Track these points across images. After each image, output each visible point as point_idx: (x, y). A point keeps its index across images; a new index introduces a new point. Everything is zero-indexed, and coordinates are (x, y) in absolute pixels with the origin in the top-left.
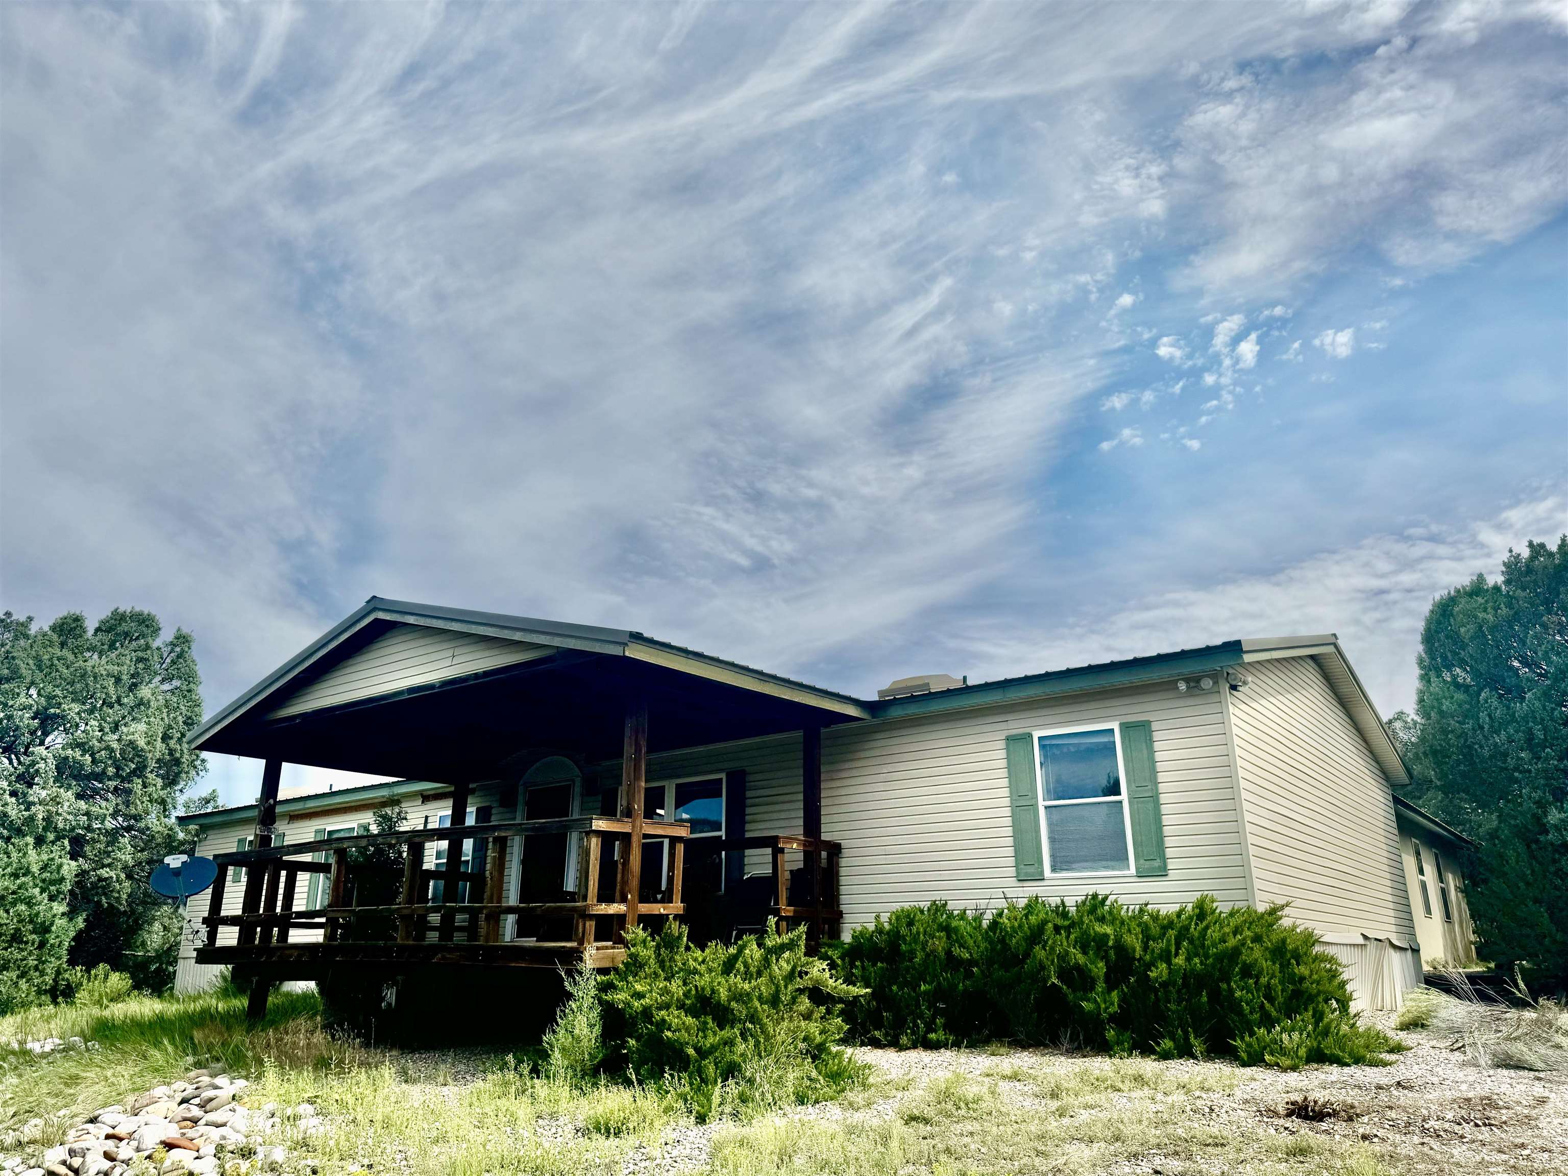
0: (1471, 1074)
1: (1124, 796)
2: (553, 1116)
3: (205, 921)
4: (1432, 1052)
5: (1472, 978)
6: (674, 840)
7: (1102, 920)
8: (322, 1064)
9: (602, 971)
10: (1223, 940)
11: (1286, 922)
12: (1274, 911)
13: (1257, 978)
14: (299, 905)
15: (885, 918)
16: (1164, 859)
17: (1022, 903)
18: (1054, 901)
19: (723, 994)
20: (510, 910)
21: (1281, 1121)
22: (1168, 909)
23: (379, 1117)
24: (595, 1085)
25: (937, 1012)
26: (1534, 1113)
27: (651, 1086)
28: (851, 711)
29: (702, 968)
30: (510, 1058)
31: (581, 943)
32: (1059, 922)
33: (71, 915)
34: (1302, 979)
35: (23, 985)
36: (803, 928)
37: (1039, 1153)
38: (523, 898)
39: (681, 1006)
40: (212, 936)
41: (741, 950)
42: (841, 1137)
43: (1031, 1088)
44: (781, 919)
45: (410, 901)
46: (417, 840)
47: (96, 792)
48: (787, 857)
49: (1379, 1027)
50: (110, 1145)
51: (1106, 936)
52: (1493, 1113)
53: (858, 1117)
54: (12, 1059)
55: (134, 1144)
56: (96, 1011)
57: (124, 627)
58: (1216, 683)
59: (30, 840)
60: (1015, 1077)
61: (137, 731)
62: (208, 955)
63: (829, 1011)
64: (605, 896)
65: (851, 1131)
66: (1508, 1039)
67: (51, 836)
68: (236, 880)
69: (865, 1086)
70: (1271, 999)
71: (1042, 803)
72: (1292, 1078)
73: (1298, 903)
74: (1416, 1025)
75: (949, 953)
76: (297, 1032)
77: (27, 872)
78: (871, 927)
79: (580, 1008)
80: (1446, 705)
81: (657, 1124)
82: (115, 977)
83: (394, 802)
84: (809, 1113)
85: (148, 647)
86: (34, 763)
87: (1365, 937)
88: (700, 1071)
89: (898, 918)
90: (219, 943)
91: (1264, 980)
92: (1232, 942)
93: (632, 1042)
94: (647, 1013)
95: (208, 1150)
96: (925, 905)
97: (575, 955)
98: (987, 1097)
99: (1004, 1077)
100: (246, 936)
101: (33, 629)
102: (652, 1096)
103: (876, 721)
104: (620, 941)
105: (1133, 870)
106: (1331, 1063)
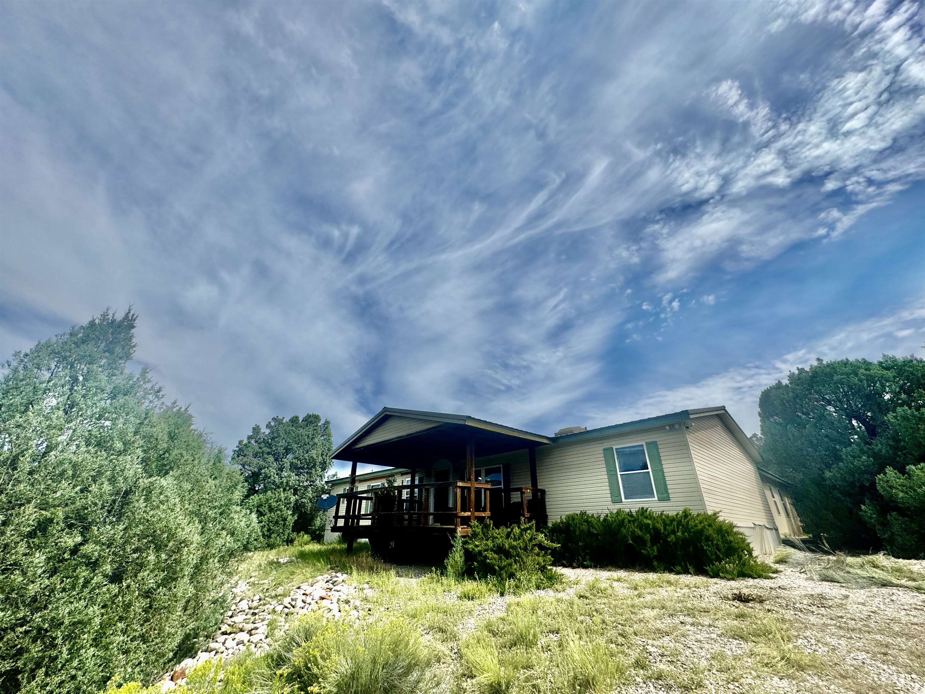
0: (810, 584)
1: (650, 470)
2: (449, 591)
3: (334, 517)
4: (792, 573)
5: (804, 541)
6: (486, 489)
7: (646, 518)
8: (371, 569)
9: (463, 537)
10: (696, 526)
11: (721, 519)
12: (715, 514)
13: (712, 541)
14: (363, 512)
15: (564, 517)
16: (668, 494)
17: (615, 511)
18: (627, 510)
19: (507, 546)
20: (431, 514)
21: (731, 602)
22: (672, 513)
23: (390, 590)
24: (463, 580)
25: (586, 554)
26: (844, 602)
27: (483, 581)
28: (545, 441)
29: (499, 536)
30: (434, 569)
31: (456, 526)
32: (630, 519)
33: (293, 515)
34: (731, 542)
35: (278, 539)
36: (534, 522)
37: (632, 613)
38: (435, 510)
39: (492, 550)
40: (336, 522)
41: (512, 530)
42: (555, 603)
43: (626, 585)
44: (526, 518)
45: (398, 510)
46: (400, 489)
47: (301, 473)
48: (526, 495)
49: (767, 562)
50: (304, 597)
51: (649, 524)
52: (825, 602)
53: (560, 595)
54: (274, 565)
55: (311, 597)
56: (300, 548)
57: (310, 420)
58: (680, 426)
59: (282, 489)
60: (619, 580)
61: (313, 453)
62: (335, 529)
63: (546, 553)
64: (464, 509)
65: (558, 600)
66: (825, 568)
67: (288, 488)
68: (343, 503)
69: (562, 583)
70: (719, 550)
71: (619, 473)
72: (733, 583)
73: (725, 510)
74: (782, 562)
75: (589, 531)
76: (363, 557)
77: (281, 500)
78: (559, 521)
79: (457, 550)
80: (773, 431)
81: (486, 596)
82: (306, 536)
83: (392, 475)
84: (542, 593)
85: (317, 426)
86: (283, 464)
87: (755, 524)
88: (500, 575)
89: (568, 517)
90: (338, 525)
91: (715, 542)
92: (700, 527)
93: (475, 564)
94: (480, 552)
95: (335, 600)
96: (578, 512)
97: (454, 531)
98: (609, 588)
99: (614, 580)
100: (346, 523)
101: (284, 421)
102: (484, 584)
103: (555, 444)
104: (469, 525)
105: (656, 498)
106: (748, 577)
